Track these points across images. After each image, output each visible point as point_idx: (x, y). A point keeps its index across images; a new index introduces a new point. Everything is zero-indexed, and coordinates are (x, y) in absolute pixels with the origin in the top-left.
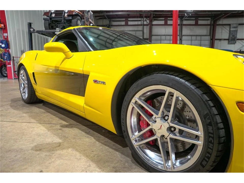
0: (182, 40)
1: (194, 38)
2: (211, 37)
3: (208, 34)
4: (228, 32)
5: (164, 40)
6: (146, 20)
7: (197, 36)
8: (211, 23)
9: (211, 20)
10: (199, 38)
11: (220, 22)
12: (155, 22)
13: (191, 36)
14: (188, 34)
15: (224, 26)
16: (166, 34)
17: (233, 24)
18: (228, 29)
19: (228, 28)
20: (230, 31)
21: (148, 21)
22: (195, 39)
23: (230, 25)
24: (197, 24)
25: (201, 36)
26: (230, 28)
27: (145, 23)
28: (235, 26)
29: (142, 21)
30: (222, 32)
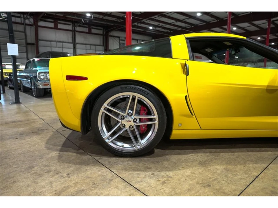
0: (76, 49)
1: (88, 47)
2: (104, 47)
3: (102, 44)
4: (118, 44)
5: (55, 47)
6: (28, 19)
7: (91, 45)
8: (103, 33)
9: (103, 30)
10: (93, 47)
11: (111, 34)
12: (41, 23)
13: (86, 44)
14: (82, 42)
15: (115, 38)
16: (57, 40)
17: (121, 37)
18: (118, 41)
19: (117, 39)
20: (120, 43)
21: (32, 20)
22: (90, 49)
23: (119, 37)
24: (90, 33)
25: (95, 45)
26: (120, 40)
27: (27, 22)
28: (123, 39)
29: (22, 19)
30: (113, 44)
